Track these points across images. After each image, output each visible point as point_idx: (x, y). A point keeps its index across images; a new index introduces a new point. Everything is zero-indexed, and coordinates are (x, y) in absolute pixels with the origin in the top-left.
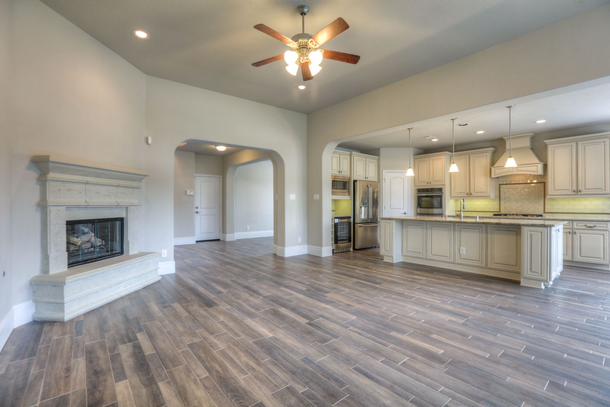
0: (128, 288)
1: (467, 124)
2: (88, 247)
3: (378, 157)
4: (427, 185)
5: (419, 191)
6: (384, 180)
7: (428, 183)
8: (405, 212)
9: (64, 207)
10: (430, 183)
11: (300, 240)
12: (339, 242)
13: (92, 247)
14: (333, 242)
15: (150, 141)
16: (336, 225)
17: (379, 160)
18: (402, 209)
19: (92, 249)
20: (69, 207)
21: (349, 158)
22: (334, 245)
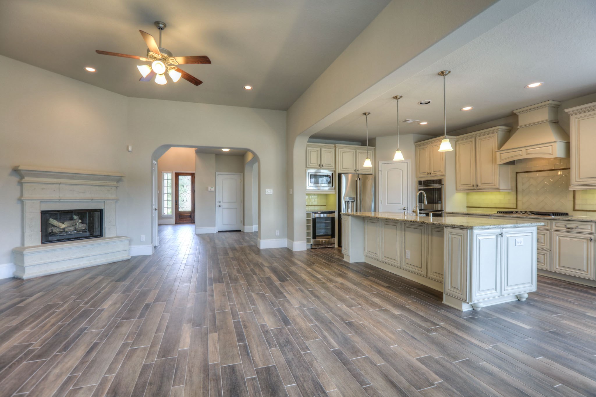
0: (92, 262)
1: (429, 102)
2: (71, 230)
3: (374, 147)
4: (428, 177)
5: (420, 183)
6: (380, 172)
7: (428, 174)
8: (404, 208)
9: (39, 201)
10: (430, 174)
11: (278, 233)
12: (317, 237)
13: (75, 230)
14: (311, 237)
15: (130, 149)
16: (314, 220)
17: (375, 150)
18: (400, 204)
19: (75, 231)
20: (42, 201)
21: (333, 150)
22: (312, 241)
